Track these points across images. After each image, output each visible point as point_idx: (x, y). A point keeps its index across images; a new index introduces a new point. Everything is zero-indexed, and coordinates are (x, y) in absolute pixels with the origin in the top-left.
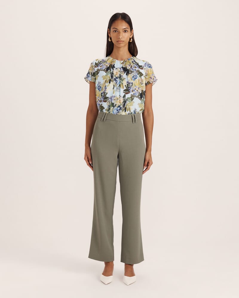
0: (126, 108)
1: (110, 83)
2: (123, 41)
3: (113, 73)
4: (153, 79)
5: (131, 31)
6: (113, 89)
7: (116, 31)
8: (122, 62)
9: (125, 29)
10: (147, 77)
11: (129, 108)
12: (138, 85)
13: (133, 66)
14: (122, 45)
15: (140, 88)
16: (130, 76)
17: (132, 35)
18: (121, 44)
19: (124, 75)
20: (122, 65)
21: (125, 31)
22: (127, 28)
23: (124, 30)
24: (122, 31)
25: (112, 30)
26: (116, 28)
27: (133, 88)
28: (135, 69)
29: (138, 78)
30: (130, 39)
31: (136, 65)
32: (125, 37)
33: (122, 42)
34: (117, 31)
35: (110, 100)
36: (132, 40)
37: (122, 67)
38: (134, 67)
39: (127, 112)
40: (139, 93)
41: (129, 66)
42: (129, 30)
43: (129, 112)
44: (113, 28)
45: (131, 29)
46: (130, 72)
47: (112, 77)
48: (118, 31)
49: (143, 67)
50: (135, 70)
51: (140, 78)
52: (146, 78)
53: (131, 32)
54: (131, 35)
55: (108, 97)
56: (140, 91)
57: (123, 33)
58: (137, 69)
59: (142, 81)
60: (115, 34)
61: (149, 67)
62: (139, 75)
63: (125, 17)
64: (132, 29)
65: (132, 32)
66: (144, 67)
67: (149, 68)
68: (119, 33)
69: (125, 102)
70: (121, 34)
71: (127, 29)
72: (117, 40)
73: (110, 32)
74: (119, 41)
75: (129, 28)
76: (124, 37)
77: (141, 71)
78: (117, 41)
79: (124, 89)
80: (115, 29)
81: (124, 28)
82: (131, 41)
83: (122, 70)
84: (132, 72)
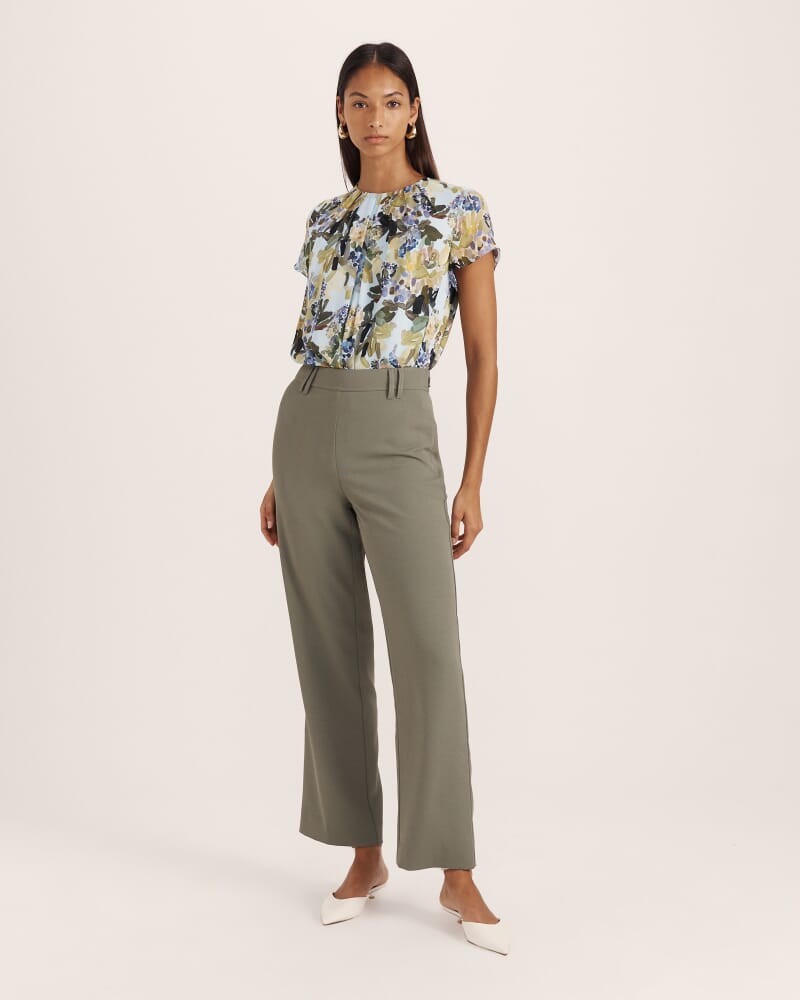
0: (367, 345)
1: (335, 268)
2: (386, 137)
3: (347, 238)
4: (479, 249)
5: (412, 101)
6: (345, 284)
7: (361, 105)
8: (385, 195)
9: (391, 95)
10: (457, 243)
11: (377, 346)
12: (414, 268)
13: (412, 210)
14: (382, 149)
15: (418, 281)
16: (397, 242)
17: (416, 116)
18: (378, 148)
19: (381, 242)
20: (381, 206)
21: (392, 104)
22: (396, 93)
23: (390, 99)
24: (383, 104)
25: (348, 100)
26: (359, 91)
27: (395, 282)
28: (415, 218)
29: (417, 249)
30: (409, 129)
31: (424, 205)
32: (392, 123)
33: (380, 141)
34: (366, 103)
35: (336, 320)
36: (415, 131)
37: (380, 214)
38: (413, 213)
39: (369, 359)
40: (414, 295)
41: (401, 212)
42: (405, 99)
43: (374, 357)
44: (352, 94)
45: (414, 93)
46: (398, 231)
47: (343, 248)
48: (368, 102)
49: (448, 210)
50: (417, 222)
51: (426, 247)
52: (452, 246)
53: (412, 107)
54: (411, 117)
55: (331, 313)
56: (416, 291)
57: (386, 110)
58: (422, 219)
59: (434, 255)
60: (359, 113)
61: (470, 208)
62: (426, 236)
63: (390, 58)
64: (418, 95)
65: (416, 105)
66: (451, 211)
67: (469, 212)
68: (372, 109)
69: (368, 325)
70: (378, 114)
71: (398, 97)
72: (367, 135)
73: (342, 108)
74: (371, 137)
75: (406, 92)
76: (388, 125)
77: (435, 222)
78: (366, 139)
79: (373, 285)
80: (358, 98)
81: (389, 91)
82: (412, 137)
83: (379, 224)
84: (405, 229)
